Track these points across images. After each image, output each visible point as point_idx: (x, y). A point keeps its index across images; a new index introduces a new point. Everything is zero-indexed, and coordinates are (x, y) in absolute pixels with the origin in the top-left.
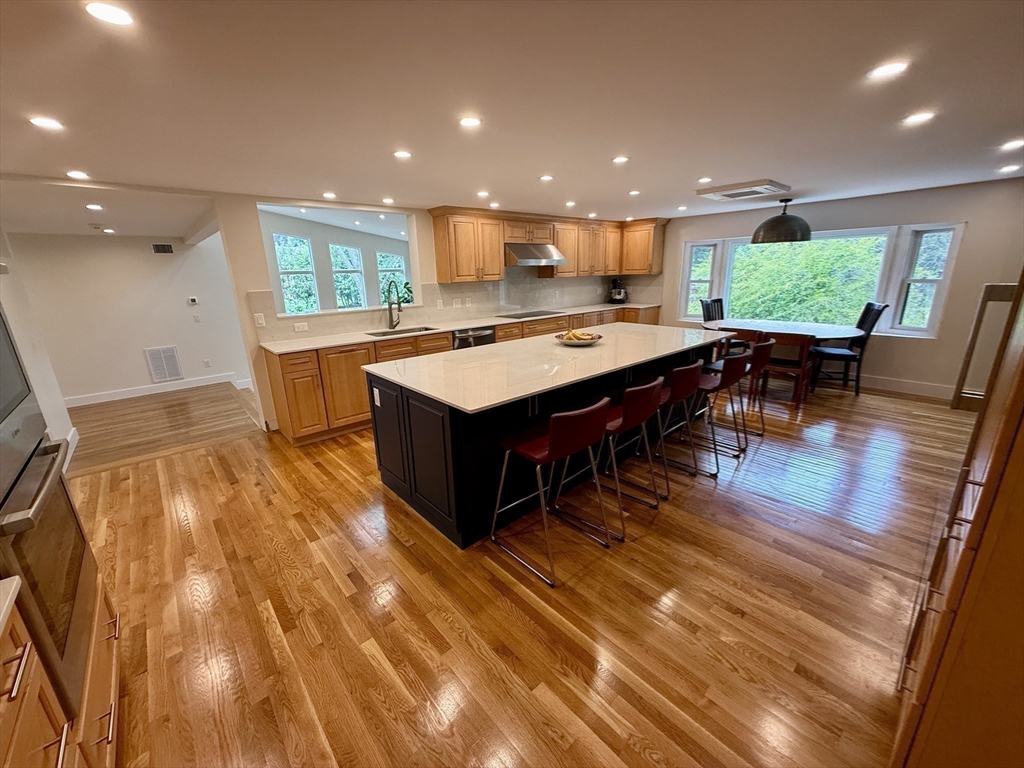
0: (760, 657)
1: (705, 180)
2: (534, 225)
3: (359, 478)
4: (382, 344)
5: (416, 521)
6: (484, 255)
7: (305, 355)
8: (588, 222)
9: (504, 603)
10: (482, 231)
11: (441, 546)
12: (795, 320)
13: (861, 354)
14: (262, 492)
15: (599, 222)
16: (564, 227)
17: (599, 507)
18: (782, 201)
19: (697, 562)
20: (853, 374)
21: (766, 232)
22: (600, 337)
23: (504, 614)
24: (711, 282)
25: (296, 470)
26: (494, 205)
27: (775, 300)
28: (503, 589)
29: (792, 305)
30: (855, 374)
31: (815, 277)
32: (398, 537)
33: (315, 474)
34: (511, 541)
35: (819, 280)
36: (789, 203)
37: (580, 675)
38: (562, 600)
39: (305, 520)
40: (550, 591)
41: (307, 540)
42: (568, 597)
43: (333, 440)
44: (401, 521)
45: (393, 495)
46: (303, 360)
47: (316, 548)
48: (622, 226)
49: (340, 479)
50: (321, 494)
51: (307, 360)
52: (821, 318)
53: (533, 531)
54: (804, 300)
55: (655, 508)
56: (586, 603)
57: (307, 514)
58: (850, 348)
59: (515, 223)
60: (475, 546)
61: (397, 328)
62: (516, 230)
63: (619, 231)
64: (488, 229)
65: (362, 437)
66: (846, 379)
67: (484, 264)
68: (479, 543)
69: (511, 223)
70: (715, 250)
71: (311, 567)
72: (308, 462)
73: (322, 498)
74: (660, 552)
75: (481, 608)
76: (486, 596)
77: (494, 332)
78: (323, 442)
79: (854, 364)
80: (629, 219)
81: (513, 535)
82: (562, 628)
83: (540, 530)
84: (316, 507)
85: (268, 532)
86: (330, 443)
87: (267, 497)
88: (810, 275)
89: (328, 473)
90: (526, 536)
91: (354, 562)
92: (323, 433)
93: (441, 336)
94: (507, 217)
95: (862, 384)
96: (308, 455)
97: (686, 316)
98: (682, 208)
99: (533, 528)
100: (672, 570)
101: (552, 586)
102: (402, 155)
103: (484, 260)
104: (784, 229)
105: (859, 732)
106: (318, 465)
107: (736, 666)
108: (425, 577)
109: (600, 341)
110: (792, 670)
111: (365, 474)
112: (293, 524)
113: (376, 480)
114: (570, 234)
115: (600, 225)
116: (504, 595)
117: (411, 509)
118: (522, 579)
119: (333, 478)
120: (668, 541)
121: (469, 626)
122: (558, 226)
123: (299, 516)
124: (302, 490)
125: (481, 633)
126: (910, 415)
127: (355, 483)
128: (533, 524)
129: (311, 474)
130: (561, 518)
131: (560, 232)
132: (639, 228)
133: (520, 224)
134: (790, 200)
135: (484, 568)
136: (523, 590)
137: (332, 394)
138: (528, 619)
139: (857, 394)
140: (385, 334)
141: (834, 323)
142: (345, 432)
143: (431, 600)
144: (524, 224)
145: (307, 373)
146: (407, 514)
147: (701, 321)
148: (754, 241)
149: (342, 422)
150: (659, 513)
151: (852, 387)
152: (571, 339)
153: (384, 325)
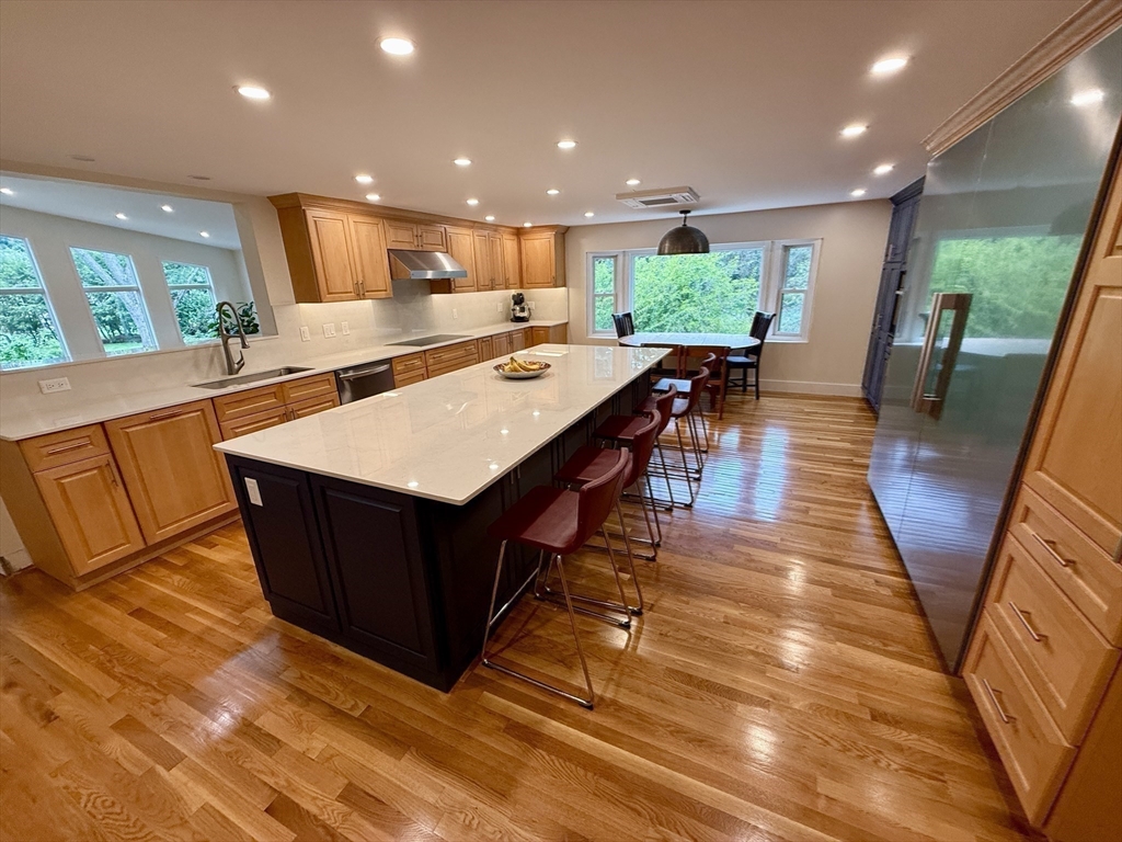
0: (837, 714)
1: (633, 182)
2: (423, 227)
3: (229, 619)
4: (226, 400)
5: (354, 667)
6: (362, 266)
7: (77, 434)
8: (484, 225)
9: (539, 758)
10: (356, 231)
11: (412, 698)
12: (670, 331)
13: (758, 360)
14: (24, 699)
15: (495, 227)
16: (458, 231)
17: (592, 575)
18: (682, 212)
19: (726, 617)
20: (751, 380)
21: (672, 244)
22: (548, 366)
23: (547, 777)
24: (616, 296)
25: (94, 635)
26: (373, 198)
27: (650, 311)
28: (529, 737)
29: (665, 315)
30: (754, 379)
31: (680, 288)
32: (336, 704)
33: (138, 633)
34: (509, 655)
35: (685, 291)
36: (688, 215)
37: (682, 832)
38: (609, 722)
39: (143, 729)
40: (591, 716)
41: (160, 769)
42: (614, 716)
43: (157, 561)
44: (331, 675)
45: (302, 634)
46: (76, 443)
47: (184, 779)
48: (519, 233)
49: (194, 630)
50: (164, 668)
51: (83, 442)
52: (689, 328)
53: (530, 632)
54: (674, 311)
55: (653, 559)
56: (640, 715)
57: (143, 716)
58: (746, 356)
59: (398, 224)
60: (462, 680)
61: (242, 373)
62: (400, 232)
63: (515, 237)
64: (364, 229)
65: (211, 546)
66: (745, 386)
67: (364, 277)
68: (466, 674)
69: (393, 223)
70: (616, 262)
71: (184, 823)
72: (116, 612)
73: (167, 676)
74: (684, 616)
75: (512, 781)
76: (511, 759)
77: (391, 366)
78: (138, 570)
79: (751, 372)
80: (528, 225)
81: (509, 645)
82: (630, 768)
83: (538, 627)
84: (159, 697)
85: (61, 782)
86: (153, 569)
87: (39, 706)
88: (676, 287)
89: (164, 625)
90: (526, 641)
91: (271, 781)
92: (137, 554)
93: (317, 379)
94: (390, 216)
95: (761, 389)
96: (111, 599)
97: (594, 332)
98: (589, 215)
99: (530, 626)
100: (707, 634)
101: (590, 708)
102: (254, 92)
103: (363, 271)
104: (687, 240)
105: (954, 768)
106: (138, 613)
107: (827, 738)
108: (407, 762)
109: (549, 370)
110: (869, 718)
111: (238, 610)
112: (117, 746)
113: (263, 614)
114: (465, 240)
115: (495, 231)
116: (535, 746)
117: (339, 649)
118: (547, 711)
119: (179, 632)
120: (684, 599)
121: (507, 820)
122: (450, 229)
123: (127, 726)
124: (118, 670)
125: (530, 824)
126: (802, 412)
127: (223, 630)
128: (526, 622)
129: (130, 635)
130: (557, 603)
131: (453, 237)
132: (538, 236)
133: (404, 225)
134: (689, 212)
135: (490, 712)
136: (555, 727)
137: (146, 491)
138: (582, 772)
139: (758, 398)
140: (222, 384)
141: (700, 332)
142: (177, 544)
143: (431, 800)
144: (409, 226)
145: (88, 464)
146: (336, 660)
147: (615, 336)
148: (661, 253)
149: (171, 531)
150: (659, 566)
151: (751, 391)
152: (516, 370)
153: (219, 370)
